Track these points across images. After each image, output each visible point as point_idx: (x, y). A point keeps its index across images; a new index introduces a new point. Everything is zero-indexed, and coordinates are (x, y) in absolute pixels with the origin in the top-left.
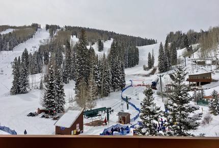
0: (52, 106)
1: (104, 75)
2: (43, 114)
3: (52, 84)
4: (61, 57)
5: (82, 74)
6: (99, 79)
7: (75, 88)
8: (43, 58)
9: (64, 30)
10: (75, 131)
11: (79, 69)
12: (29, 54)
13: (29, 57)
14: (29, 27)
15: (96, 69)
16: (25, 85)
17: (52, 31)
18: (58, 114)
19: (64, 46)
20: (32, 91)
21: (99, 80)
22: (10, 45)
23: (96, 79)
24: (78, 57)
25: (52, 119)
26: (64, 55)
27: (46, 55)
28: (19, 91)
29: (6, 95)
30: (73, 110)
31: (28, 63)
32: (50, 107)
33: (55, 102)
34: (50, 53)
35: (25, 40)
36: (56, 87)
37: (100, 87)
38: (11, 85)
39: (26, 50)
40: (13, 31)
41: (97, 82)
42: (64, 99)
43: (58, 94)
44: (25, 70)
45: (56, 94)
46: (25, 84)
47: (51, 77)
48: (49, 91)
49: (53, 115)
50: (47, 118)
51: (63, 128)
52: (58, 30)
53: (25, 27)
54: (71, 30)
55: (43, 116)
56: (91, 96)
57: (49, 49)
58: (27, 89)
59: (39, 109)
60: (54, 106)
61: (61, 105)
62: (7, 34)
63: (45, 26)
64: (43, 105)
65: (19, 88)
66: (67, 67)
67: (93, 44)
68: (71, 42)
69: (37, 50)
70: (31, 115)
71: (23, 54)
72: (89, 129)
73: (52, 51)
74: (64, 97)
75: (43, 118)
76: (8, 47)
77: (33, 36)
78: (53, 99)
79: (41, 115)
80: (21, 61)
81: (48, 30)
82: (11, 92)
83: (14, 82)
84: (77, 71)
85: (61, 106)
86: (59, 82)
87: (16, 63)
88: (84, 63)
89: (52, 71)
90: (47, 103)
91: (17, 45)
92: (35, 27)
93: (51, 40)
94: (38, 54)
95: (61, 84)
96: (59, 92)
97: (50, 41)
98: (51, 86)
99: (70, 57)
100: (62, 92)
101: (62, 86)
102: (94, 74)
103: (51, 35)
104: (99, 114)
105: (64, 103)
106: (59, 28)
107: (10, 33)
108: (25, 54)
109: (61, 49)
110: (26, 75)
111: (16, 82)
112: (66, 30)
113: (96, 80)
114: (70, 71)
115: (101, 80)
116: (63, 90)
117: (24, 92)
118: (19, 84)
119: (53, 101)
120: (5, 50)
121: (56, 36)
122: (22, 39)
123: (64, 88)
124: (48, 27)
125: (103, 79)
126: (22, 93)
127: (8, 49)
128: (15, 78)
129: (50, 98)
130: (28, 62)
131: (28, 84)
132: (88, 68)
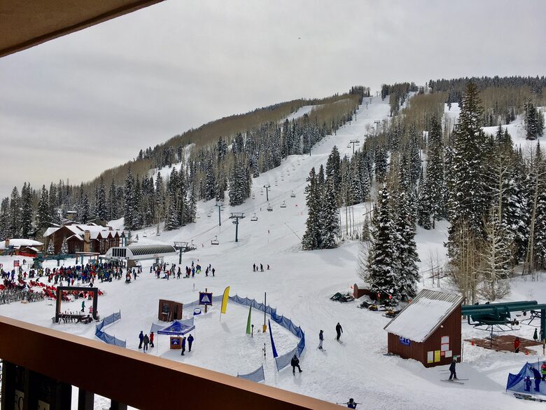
0: (386, 283)
1: (536, 206)
2: (364, 299)
3: (386, 228)
4: (416, 160)
5: (469, 204)
6: (521, 218)
7: (447, 241)
8: (374, 165)
9: (427, 93)
10: (438, 353)
11: (459, 190)
12: (342, 158)
13: (343, 166)
14: (345, 96)
15: (511, 192)
16: (331, 229)
17: (397, 98)
18: (401, 303)
19: (426, 133)
20: (346, 243)
21: (522, 223)
22: (306, 142)
23: (512, 218)
24: (457, 160)
25: (384, 313)
26: (423, 156)
27: (381, 160)
28: (320, 242)
29: (293, 249)
30: (434, 298)
31: (339, 180)
32: (381, 285)
33: (392, 274)
34: (389, 154)
35: (335, 128)
36: (396, 238)
37: (526, 243)
38: (304, 229)
39: (335, 151)
40: (312, 111)
41: (514, 226)
42: (415, 268)
43: (402, 253)
44: (331, 194)
45: (396, 254)
46: (332, 227)
47: (384, 213)
48: (379, 247)
49: (387, 304)
50: (373, 309)
51: (406, 340)
52: (412, 94)
53: (336, 98)
54: (445, 90)
55: (365, 305)
56: (493, 265)
57: (386, 144)
58: (335, 238)
59: (355, 286)
60: (389, 283)
61: (409, 282)
62: (299, 119)
63: (380, 90)
64: (366, 279)
65: (318, 235)
66: (428, 185)
67: (510, 119)
68: (443, 121)
69: (359, 147)
70: (340, 298)
71: (330, 159)
72: (478, 356)
73: (394, 147)
74: (416, 263)
75: (365, 310)
76: (302, 146)
77: (354, 117)
78: (388, 265)
79: (359, 301)
80: (326, 176)
81: (388, 97)
82: (303, 243)
83: (309, 223)
84: (455, 196)
85: (410, 286)
86: (403, 225)
87: (313, 181)
88: (475, 176)
89: (386, 197)
90: (375, 274)
91: (318, 140)
92: (359, 94)
93: (393, 120)
94: (362, 157)
95: (408, 229)
96: (402, 251)
97: (389, 124)
98: (384, 234)
99: (436, 161)
100: (410, 251)
101: (410, 236)
102: (505, 205)
103: (395, 109)
104: (512, 319)
105: (417, 277)
106: (414, 88)
107: (306, 115)
108: (334, 159)
109: (417, 142)
110: (333, 205)
111: (313, 222)
112: (432, 92)
113: (510, 223)
114: (437, 198)
115: (528, 222)
116: (413, 244)
117: (330, 245)
118: (320, 226)
119: (389, 272)
120: (296, 153)
121: (404, 111)
122: (329, 126)
123: (415, 239)
124: (386, 91)
125: (534, 221)
126: (326, 247)
127: (301, 150)
128: (310, 214)
129: (381, 262)
130: (340, 178)
131: (338, 227)
132: (487, 189)
